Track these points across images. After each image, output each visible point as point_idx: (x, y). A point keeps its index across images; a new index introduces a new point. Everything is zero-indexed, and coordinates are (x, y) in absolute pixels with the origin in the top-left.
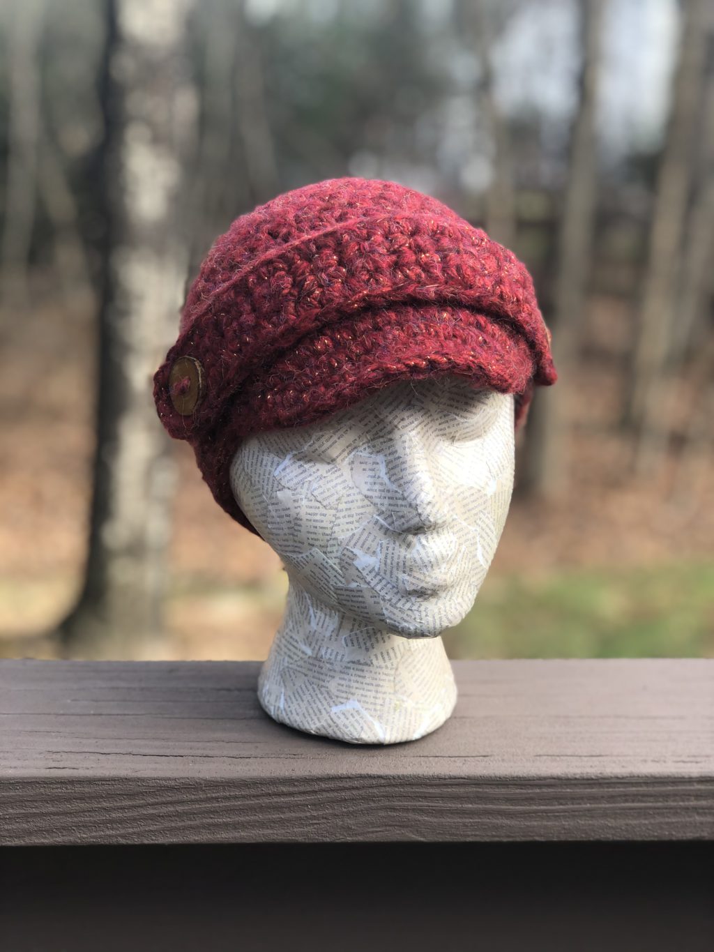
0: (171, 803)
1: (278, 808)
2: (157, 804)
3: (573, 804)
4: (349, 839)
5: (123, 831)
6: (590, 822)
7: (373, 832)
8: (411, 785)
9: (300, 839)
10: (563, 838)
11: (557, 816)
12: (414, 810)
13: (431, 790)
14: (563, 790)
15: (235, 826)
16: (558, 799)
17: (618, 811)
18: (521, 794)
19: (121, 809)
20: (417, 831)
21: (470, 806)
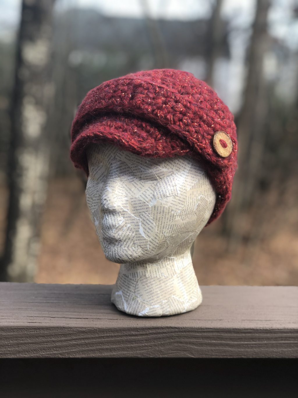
0: (83, 339)
1: (130, 342)
2: (77, 339)
3: (259, 341)
4: (161, 356)
5: (61, 352)
6: (266, 350)
7: (171, 353)
8: (189, 331)
9: (139, 356)
10: (254, 357)
11: (252, 347)
12: (190, 343)
13: (197, 334)
14: (255, 335)
15: (111, 350)
16: (253, 339)
17: (278, 345)
18: (237, 336)
19: (61, 341)
20: (191, 353)
21: (214, 341)
